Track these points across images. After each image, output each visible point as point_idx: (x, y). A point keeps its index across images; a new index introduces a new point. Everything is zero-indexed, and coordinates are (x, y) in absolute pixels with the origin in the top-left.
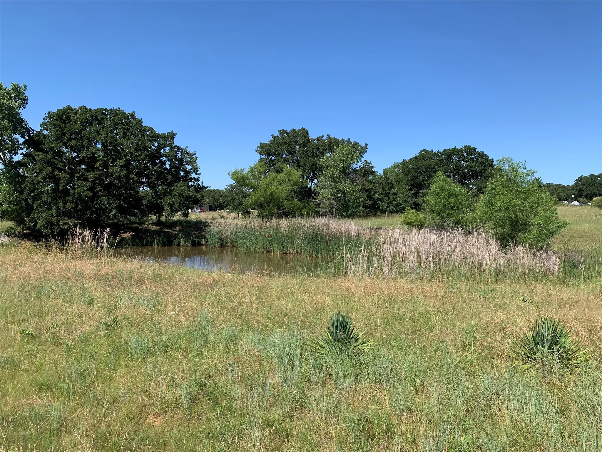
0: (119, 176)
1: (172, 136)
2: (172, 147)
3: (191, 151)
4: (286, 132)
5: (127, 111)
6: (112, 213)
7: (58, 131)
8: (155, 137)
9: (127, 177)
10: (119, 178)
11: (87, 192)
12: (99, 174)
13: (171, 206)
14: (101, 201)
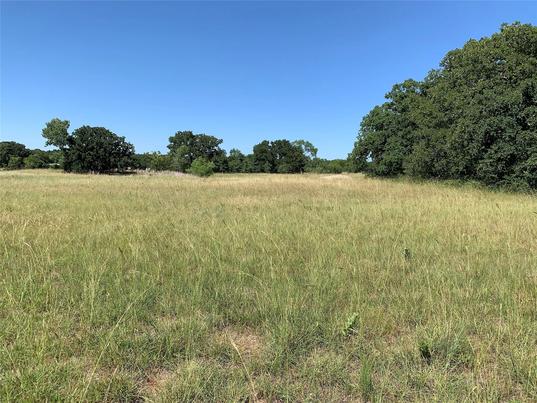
0: (102, 154)
1: (124, 138)
2: (123, 142)
3: (131, 144)
4: (181, 133)
5: (107, 129)
6: (99, 167)
7: (81, 138)
8: (117, 138)
9: (105, 155)
10: (102, 155)
11: (91, 160)
12: (95, 154)
13: (121, 165)
14: (95, 163)
